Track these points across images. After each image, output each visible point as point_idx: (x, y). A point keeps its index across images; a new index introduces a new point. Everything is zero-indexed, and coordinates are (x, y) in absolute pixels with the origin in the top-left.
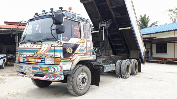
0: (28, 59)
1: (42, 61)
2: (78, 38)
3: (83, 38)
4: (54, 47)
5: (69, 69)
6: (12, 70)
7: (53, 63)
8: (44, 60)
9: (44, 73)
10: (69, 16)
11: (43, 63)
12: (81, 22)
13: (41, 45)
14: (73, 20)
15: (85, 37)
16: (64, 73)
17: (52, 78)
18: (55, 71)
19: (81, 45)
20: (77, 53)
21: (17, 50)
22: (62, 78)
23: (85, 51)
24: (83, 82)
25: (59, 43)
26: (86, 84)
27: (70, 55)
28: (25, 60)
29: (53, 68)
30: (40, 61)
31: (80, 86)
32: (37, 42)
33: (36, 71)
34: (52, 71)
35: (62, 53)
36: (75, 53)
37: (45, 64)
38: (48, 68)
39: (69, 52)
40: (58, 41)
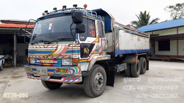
0: (41, 61)
1: (58, 62)
2: (93, 37)
3: (98, 37)
4: (71, 48)
5: (87, 70)
6: (12, 72)
7: (71, 64)
8: (60, 61)
9: (62, 75)
10: (85, 14)
11: (59, 64)
12: (95, 20)
13: (56, 46)
14: (89, 18)
15: (100, 36)
16: (82, 74)
17: (70, 80)
18: (75, 73)
19: (96, 44)
20: (93, 53)
21: (14, 51)
22: (81, 80)
23: (100, 51)
24: (100, 83)
25: (77, 43)
26: (102, 84)
27: (87, 55)
28: (38, 61)
29: (72, 69)
30: (56, 62)
31: (97, 87)
32: (51, 42)
33: (53, 73)
34: (71, 72)
35: (80, 54)
36: (91, 53)
37: (62, 66)
38: (67, 70)
39: (87, 52)
40: (76, 41)
